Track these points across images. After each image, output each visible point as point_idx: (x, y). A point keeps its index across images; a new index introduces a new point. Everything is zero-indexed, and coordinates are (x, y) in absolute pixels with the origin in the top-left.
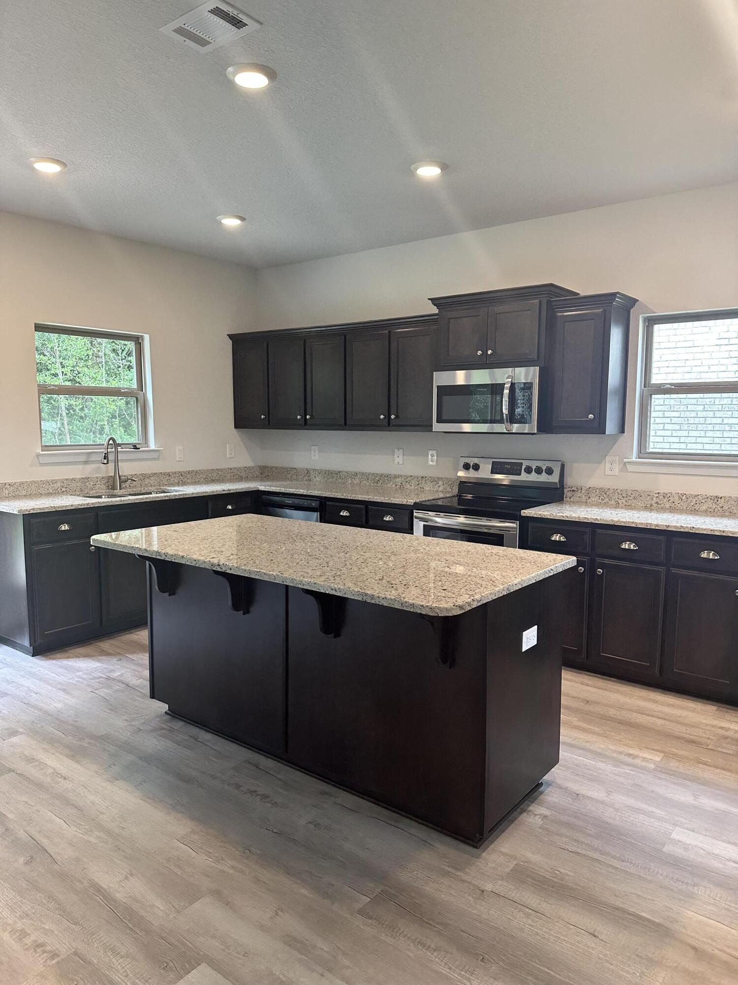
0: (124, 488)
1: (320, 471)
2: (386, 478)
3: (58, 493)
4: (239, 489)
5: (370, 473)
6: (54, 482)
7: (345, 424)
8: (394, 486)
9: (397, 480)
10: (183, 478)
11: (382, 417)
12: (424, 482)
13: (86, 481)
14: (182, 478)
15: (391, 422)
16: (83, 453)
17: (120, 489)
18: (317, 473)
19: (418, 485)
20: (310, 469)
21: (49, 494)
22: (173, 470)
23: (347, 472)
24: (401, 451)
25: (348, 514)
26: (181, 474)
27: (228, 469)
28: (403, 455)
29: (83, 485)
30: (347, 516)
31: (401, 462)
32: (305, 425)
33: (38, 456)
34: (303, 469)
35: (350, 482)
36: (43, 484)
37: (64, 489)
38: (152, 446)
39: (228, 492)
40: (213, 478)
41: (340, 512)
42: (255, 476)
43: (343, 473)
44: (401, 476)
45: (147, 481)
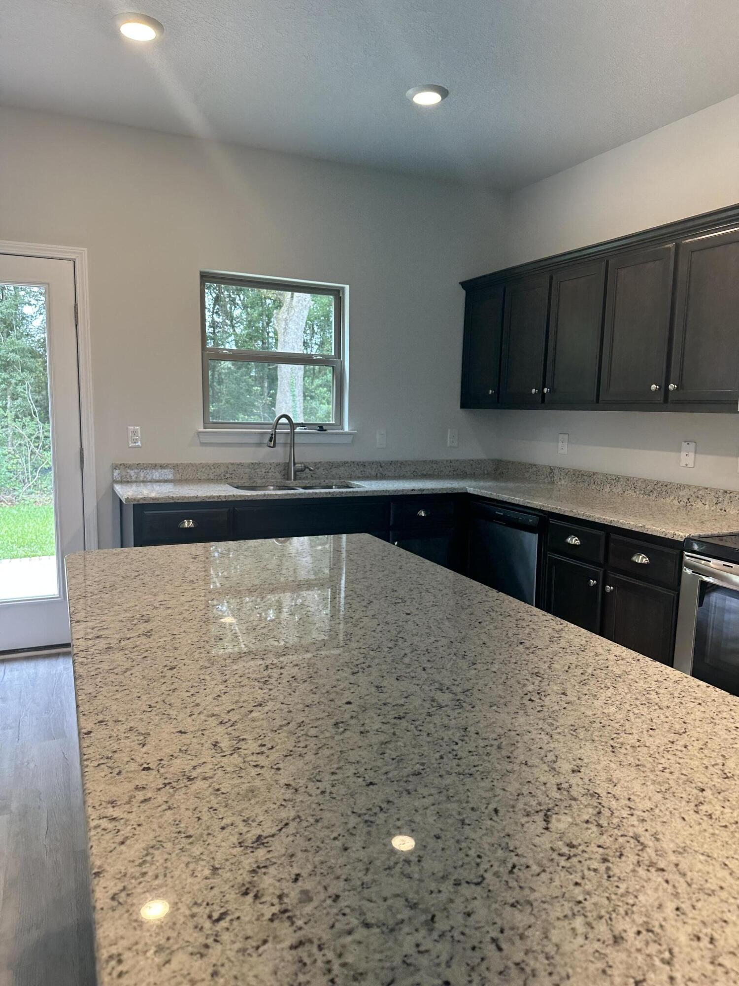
0: (300, 479)
1: (567, 471)
2: (664, 489)
3: (221, 479)
4: (436, 489)
5: (639, 479)
6: (216, 466)
7: (598, 401)
8: (675, 502)
9: (681, 493)
10: (381, 471)
11: (654, 387)
12: (727, 500)
13: (256, 466)
14: (381, 469)
15: (670, 395)
16: (255, 433)
17: (295, 479)
18: (563, 474)
19: (717, 504)
20: (555, 468)
21: (209, 481)
22: (371, 460)
23: (605, 475)
24: (692, 445)
25: (578, 543)
26: (380, 464)
27: (447, 461)
28: (696, 452)
29: (253, 472)
30: (576, 545)
31: (691, 464)
32: (543, 403)
33: (199, 433)
34: (545, 466)
35: (607, 490)
36: (203, 468)
37: (228, 476)
38: (346, 429)
39: (420, 493)
40: (425, 473)
41: (567, 537)
42: (486, 472)
43: (599, 477)
44: (689, 486)
45: (334, 471)
